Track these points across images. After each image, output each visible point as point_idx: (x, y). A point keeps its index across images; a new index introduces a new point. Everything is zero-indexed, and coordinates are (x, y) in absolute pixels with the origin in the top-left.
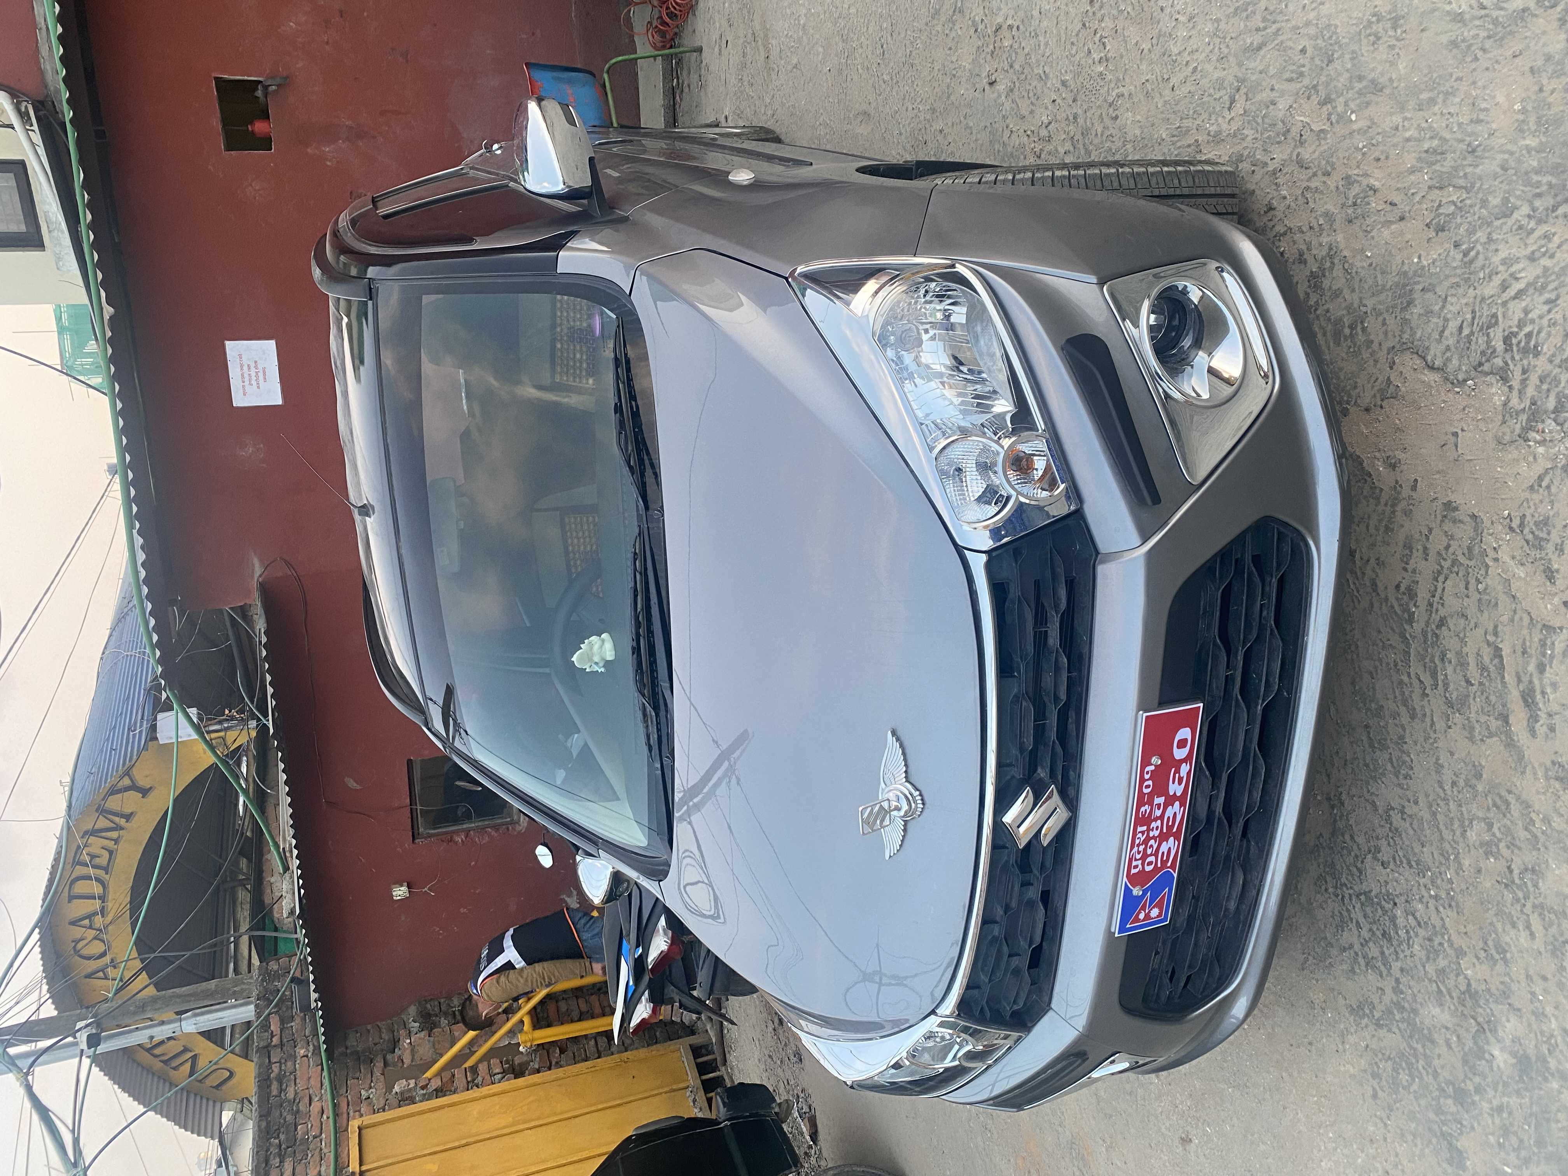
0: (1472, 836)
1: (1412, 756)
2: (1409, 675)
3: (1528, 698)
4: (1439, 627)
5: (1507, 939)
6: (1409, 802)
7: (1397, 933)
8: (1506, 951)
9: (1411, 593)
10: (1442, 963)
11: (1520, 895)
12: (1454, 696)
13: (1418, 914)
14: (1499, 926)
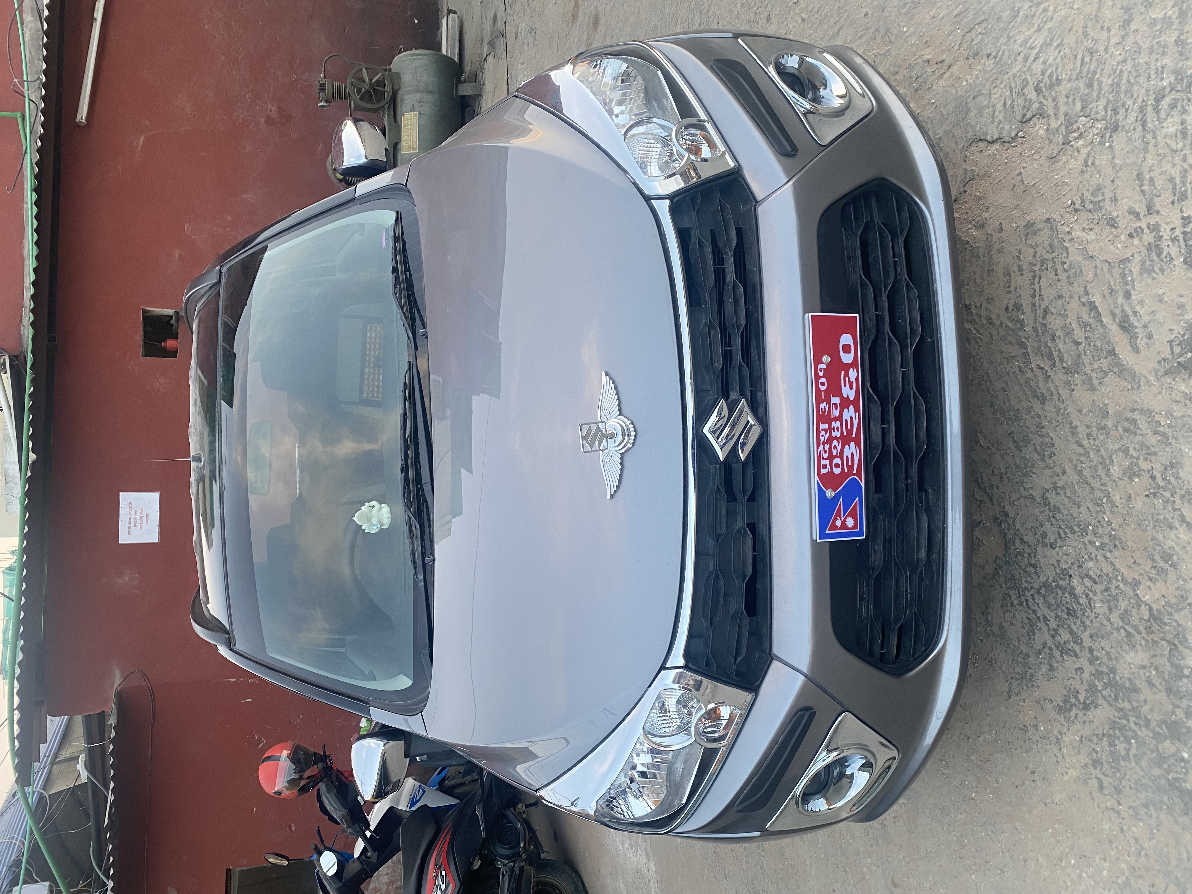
0: (1116, 470)
1: (1051, 435)
2: (1032, 370)
3: (1125, 326)
4: (1044, 318)
5: (1171, 543)
6: (1058, 476)
7: (1079, 603)
8: (1173, 555)
9: (1018, 307)
10: (1123, 605)
11: (1168, 494)
12: (1070, 363)
13: (1091, 573)
14: (1160, 536)
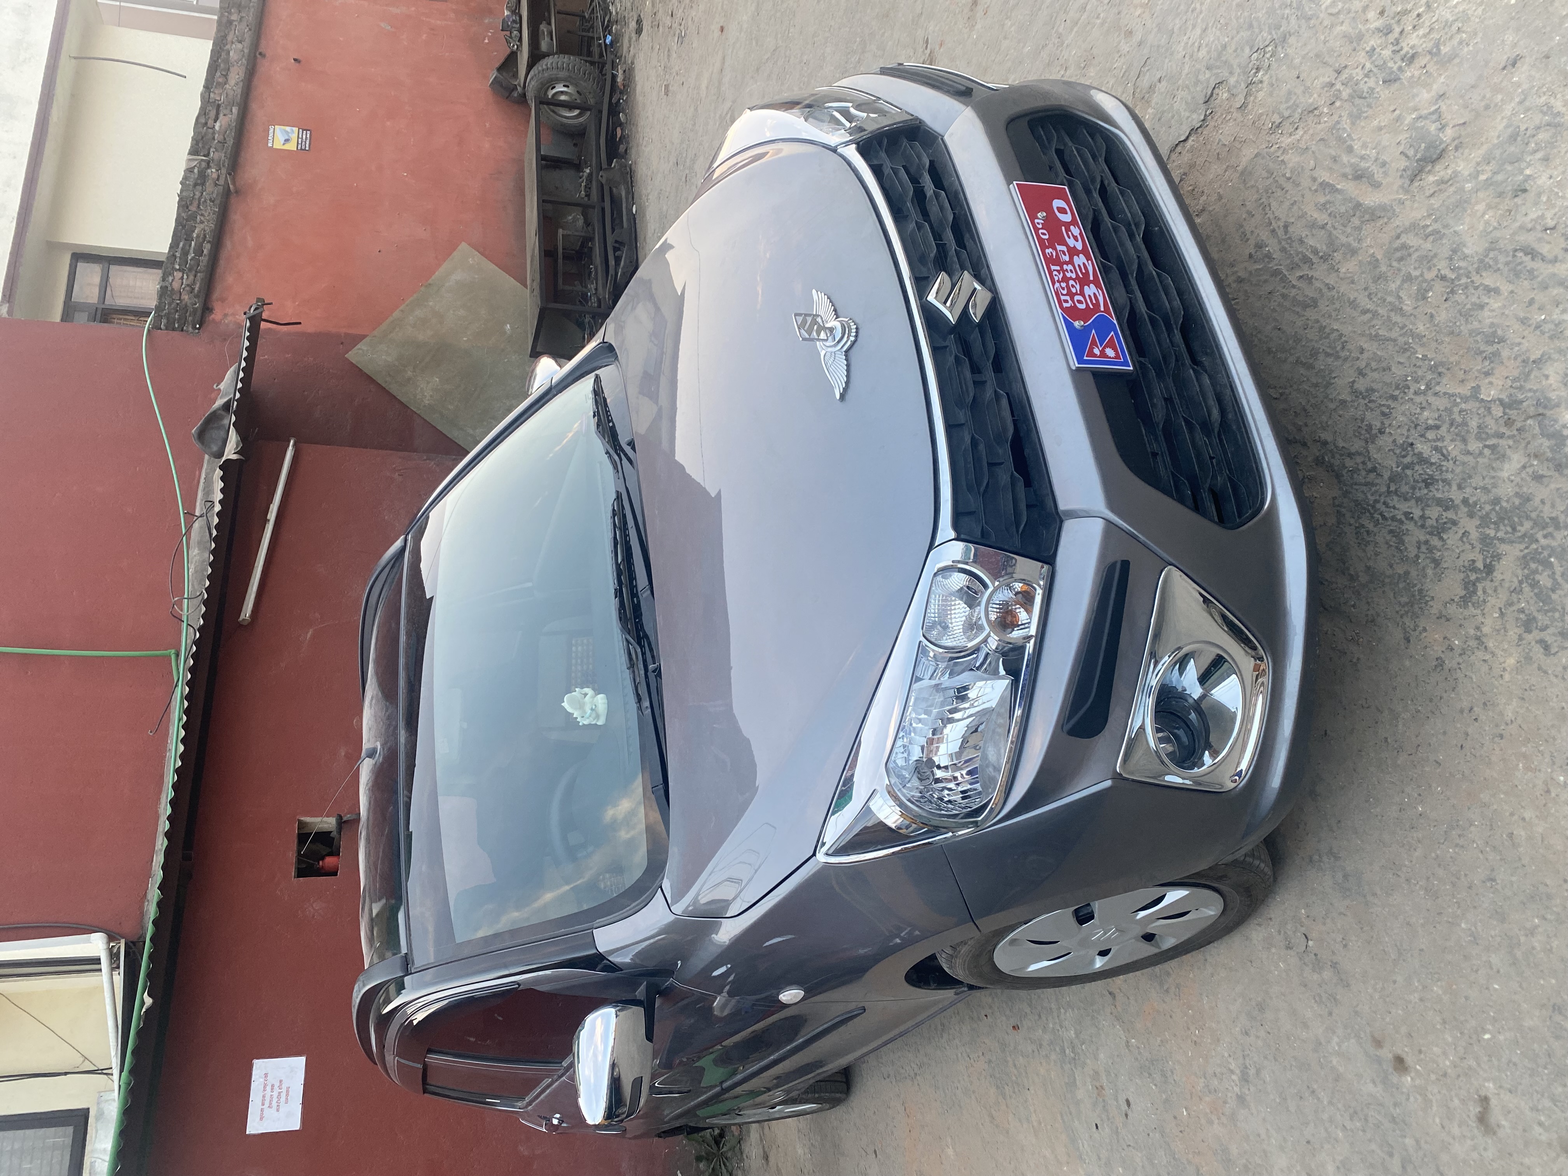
0: (1408, 305)
1: (1335, 327)
2: (1294, 286)
3: (1359, 176)
4: (1286, 232)
5: (1488, 321)
6: (1358, 359)
7: (1432, 464)
8: (1496, 331)
9: (1259, 246)
10: (1473, 424)
11: (1464, 280)
12: (1324, 247)
13: (1430, 422)
14: (1476, 324)
